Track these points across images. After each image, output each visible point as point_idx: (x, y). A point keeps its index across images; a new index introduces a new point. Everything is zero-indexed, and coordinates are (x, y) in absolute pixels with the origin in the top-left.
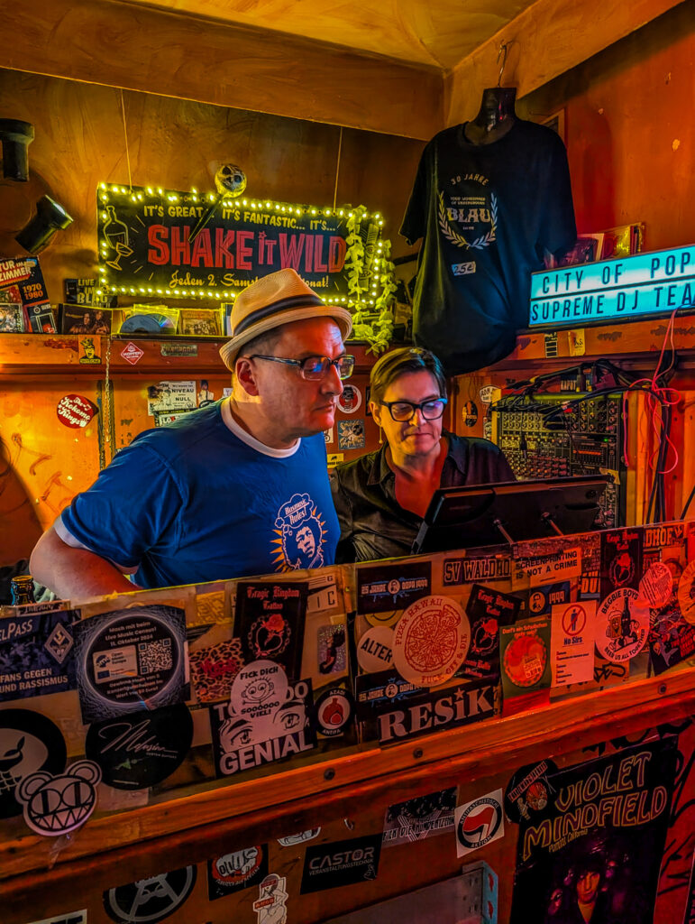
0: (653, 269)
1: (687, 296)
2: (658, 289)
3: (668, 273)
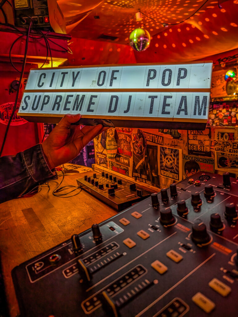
0: (149, 79)
1: (183, 107)
2: (153, 98)
3: (163, 84)
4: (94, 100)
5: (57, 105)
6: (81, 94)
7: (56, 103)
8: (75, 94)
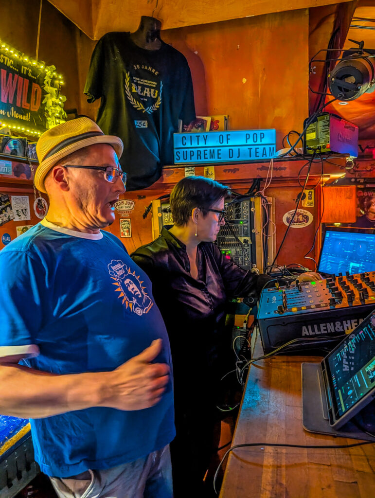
0: (247, 139)
1: (264, 153)
2: (250, 149)
3: (254, 142)
4: (220, 152)
5: (199, 157)
6: (212, 149)
7: (198, 155)
8: (208, 149)
